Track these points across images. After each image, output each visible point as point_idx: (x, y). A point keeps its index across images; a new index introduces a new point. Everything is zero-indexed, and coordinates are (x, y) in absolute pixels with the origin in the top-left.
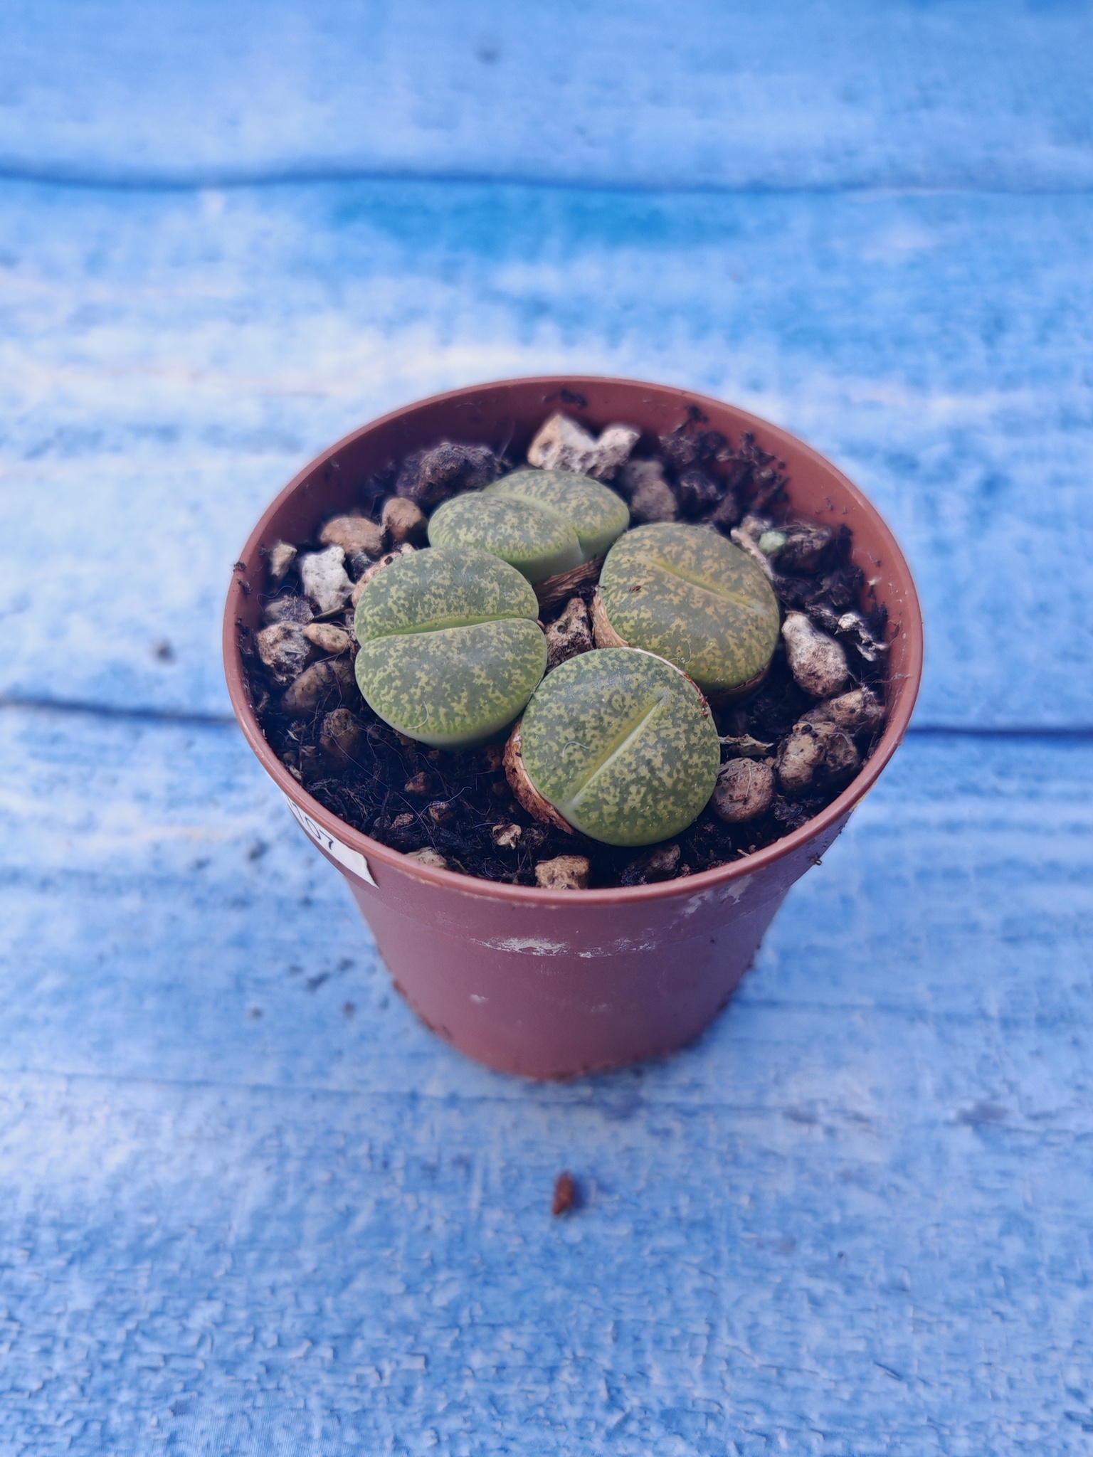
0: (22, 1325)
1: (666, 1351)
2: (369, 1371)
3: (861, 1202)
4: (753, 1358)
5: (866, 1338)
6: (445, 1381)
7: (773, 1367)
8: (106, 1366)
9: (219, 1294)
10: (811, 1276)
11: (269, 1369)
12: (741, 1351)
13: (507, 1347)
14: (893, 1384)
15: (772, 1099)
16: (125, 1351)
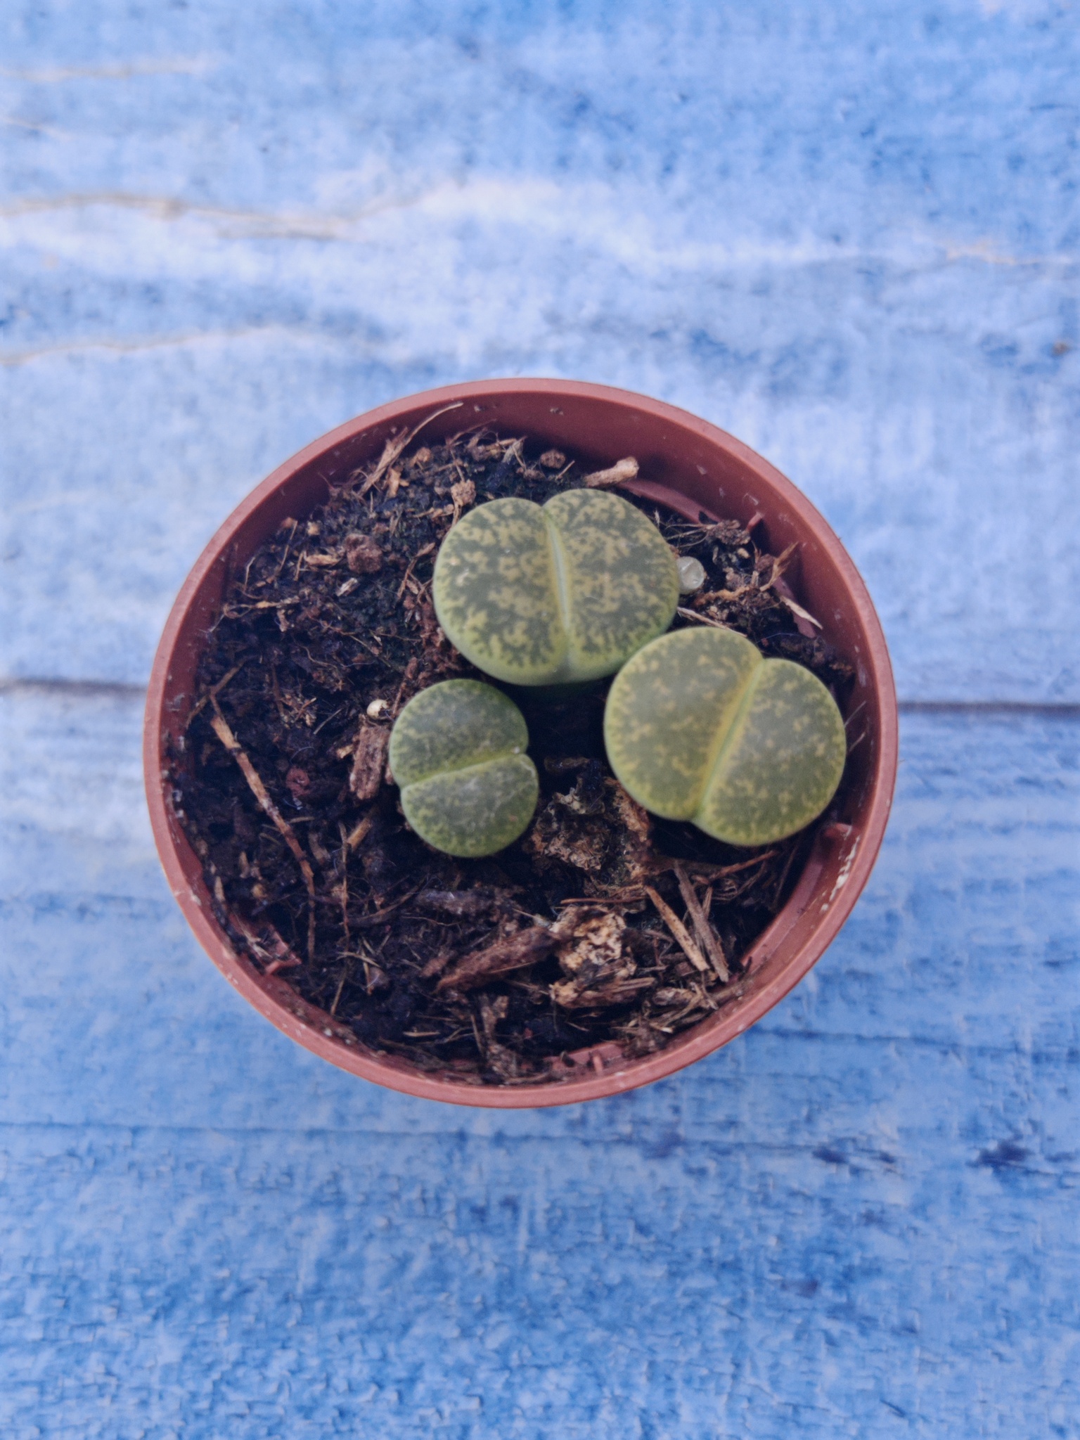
0: (119, 1379)
1: (695, 1389)
2: (429, 1412)
3: (882, 1244)
4: (772, 1397)
5: (875, 1377)
6: (497, 1420)
7: (790, 1404)
8: (198, 1415)
9: (292, 1343)
10: (829, 1317)
11: (342, 1413)
12: (762, 1390)
13: (552, 1388)
14: (895, 1421)
15: (802, 1139)
16: (213, 1400)
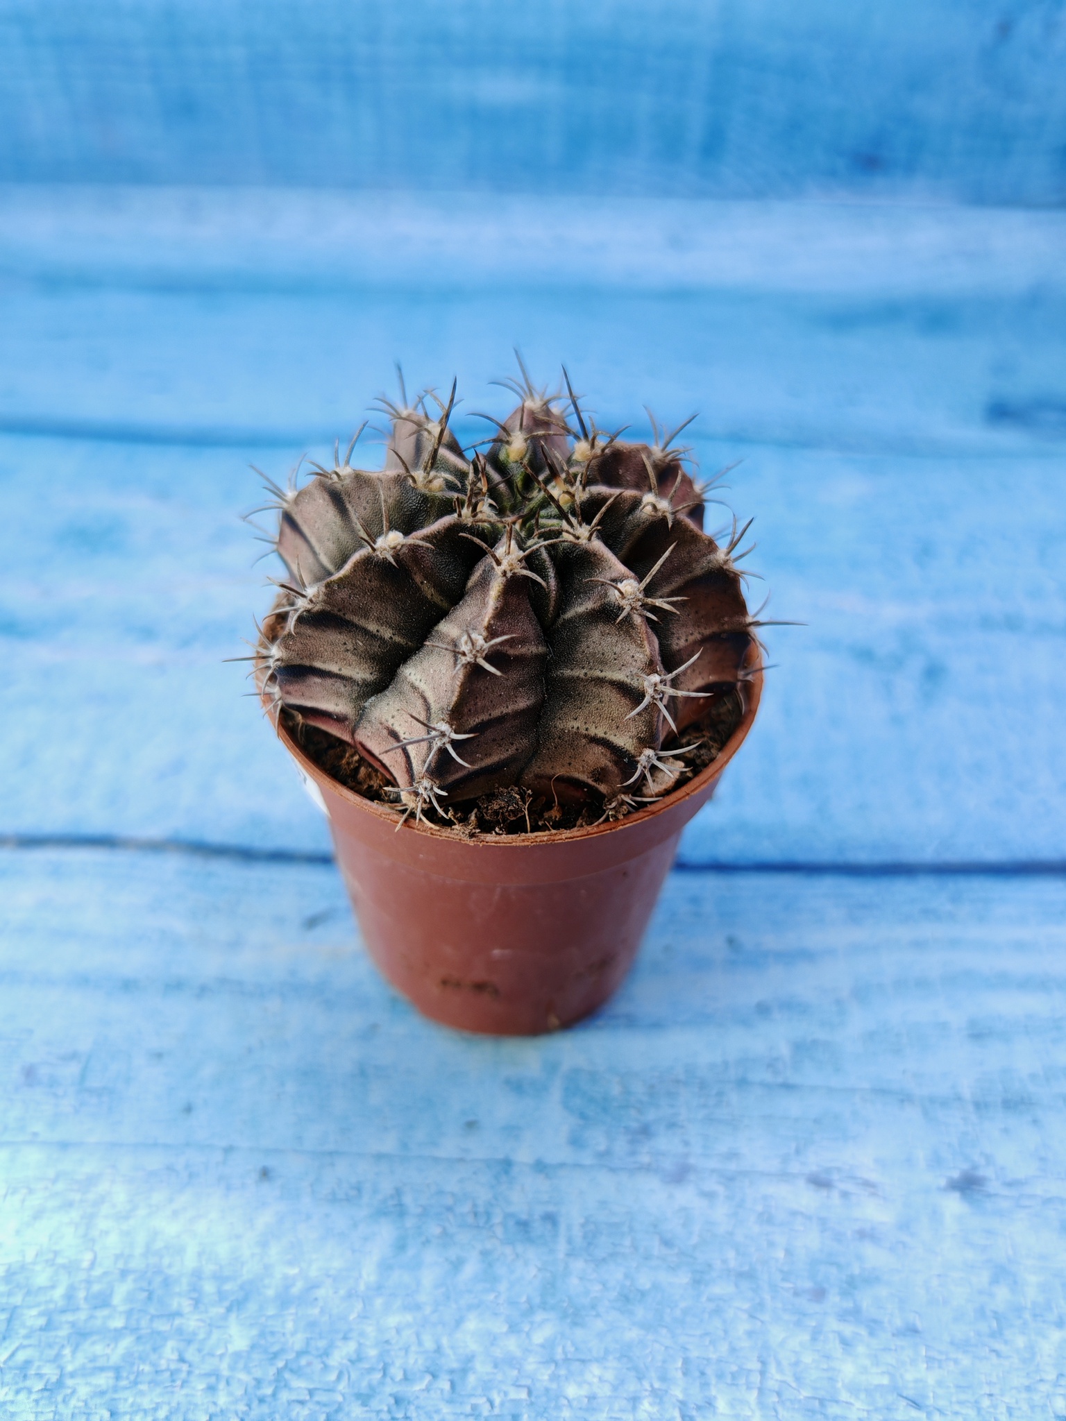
0: (190, 1366)
1: (728, 1384)
2: (482, 1401)
3: (875, 1256)
4: (799, 1391)
5: (889, 1373)
6: (545, 1410)
7: (816, 1398)
8: (261, 1400)
9: (353, 1335)
10: (840, 1320)
11: (398, 1401)
12: (788, 1385)
13: (596, 1380)
14: (914, 1413)
15: (794, 1167)
16: (276, 1387)
